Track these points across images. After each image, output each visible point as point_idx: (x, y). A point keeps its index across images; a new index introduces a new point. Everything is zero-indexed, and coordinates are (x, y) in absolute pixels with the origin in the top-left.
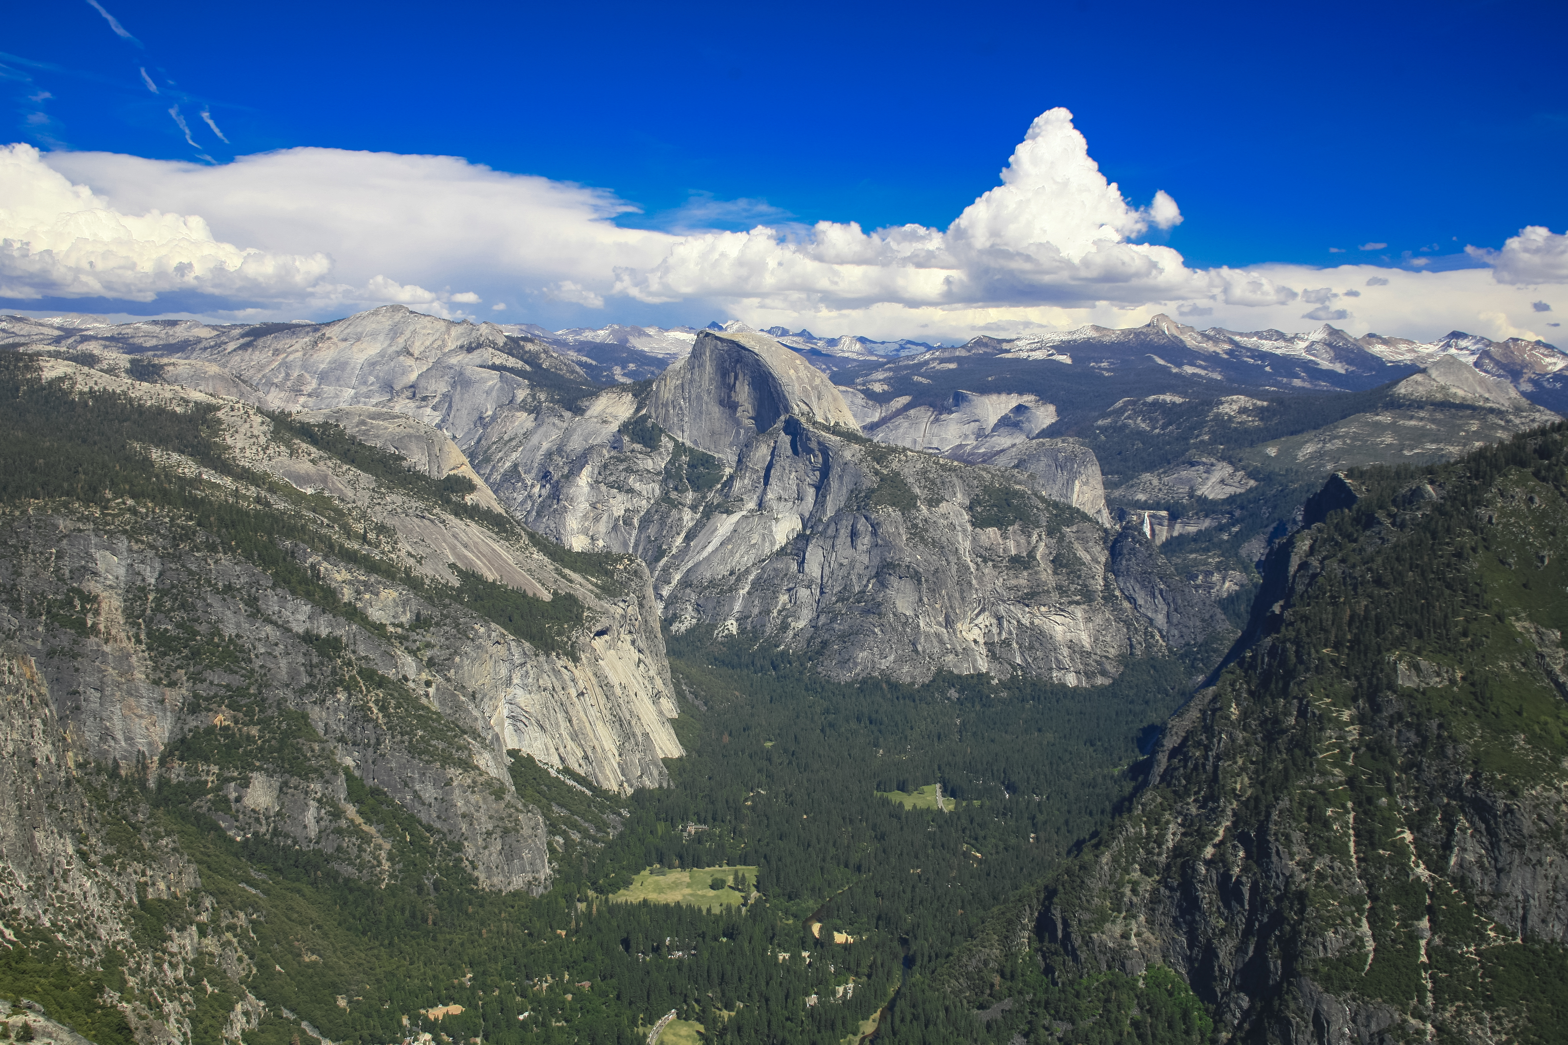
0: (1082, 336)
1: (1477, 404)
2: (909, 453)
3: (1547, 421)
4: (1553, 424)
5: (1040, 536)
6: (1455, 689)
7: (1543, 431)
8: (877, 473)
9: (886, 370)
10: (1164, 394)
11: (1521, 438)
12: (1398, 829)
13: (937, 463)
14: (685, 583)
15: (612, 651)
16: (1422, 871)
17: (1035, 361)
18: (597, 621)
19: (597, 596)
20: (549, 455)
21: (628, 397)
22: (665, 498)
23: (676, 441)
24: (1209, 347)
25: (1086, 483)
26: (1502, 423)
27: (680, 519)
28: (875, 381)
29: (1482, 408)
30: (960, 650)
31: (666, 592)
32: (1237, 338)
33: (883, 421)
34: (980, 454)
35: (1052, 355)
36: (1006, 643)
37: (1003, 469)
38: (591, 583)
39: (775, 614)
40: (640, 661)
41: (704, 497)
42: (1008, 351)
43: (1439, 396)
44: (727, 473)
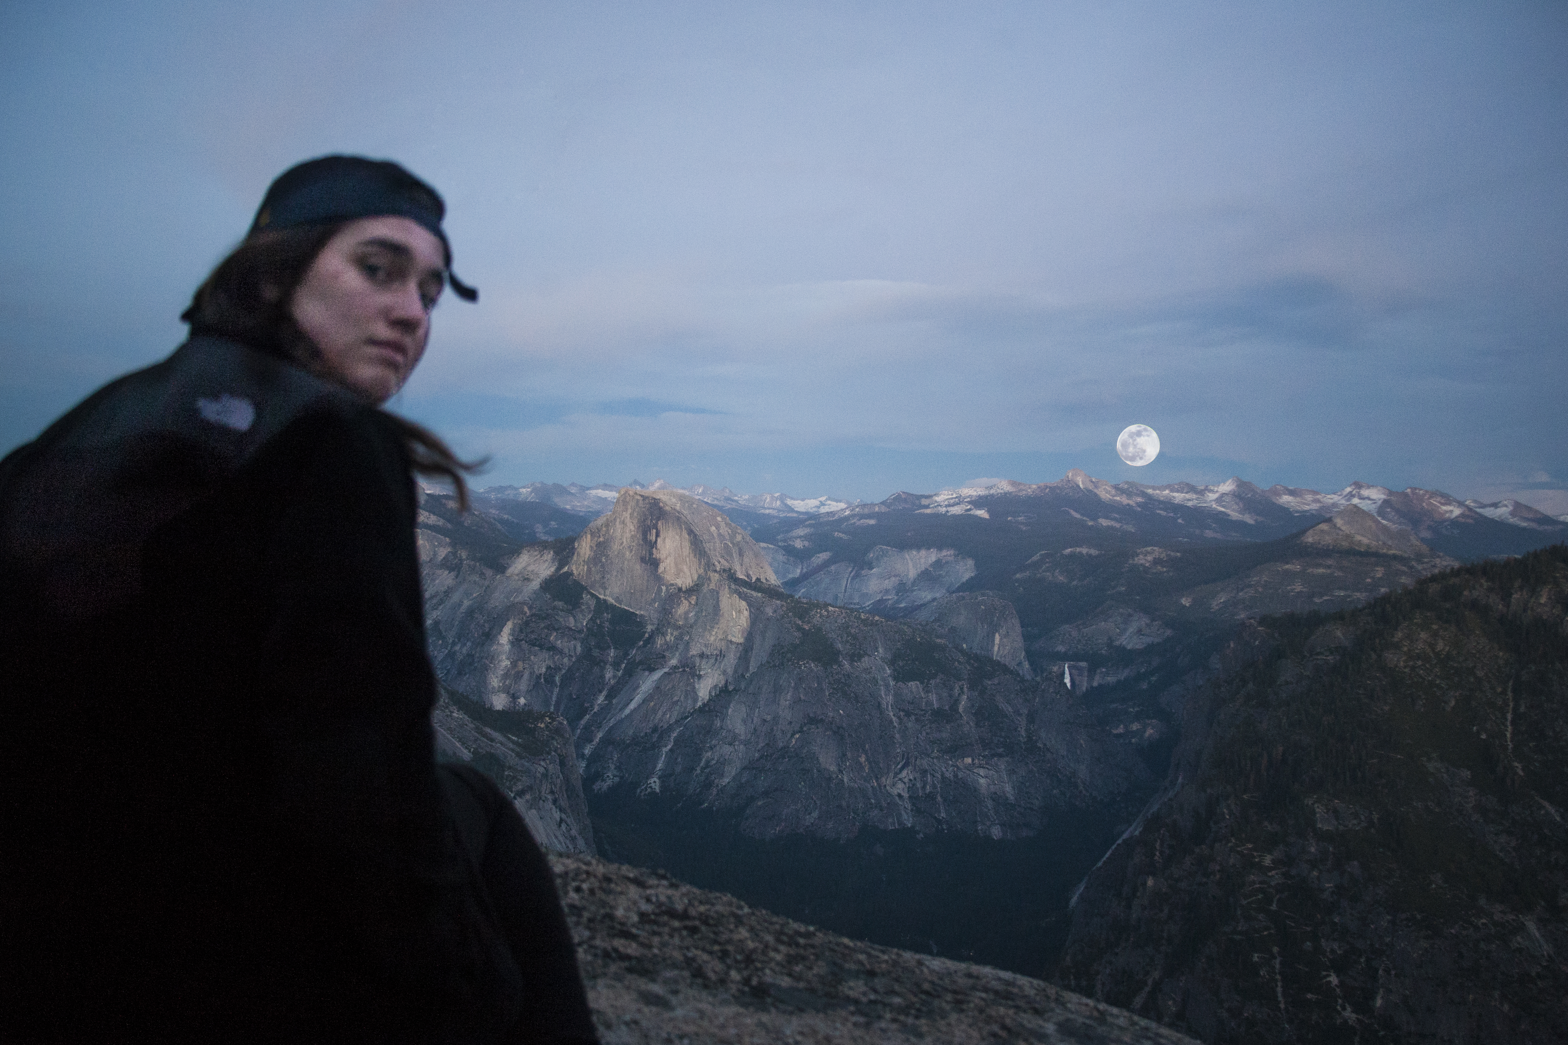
0: (999, 491)
1: (1381, 551)
2: (830, 608)
3: (1446, 567)
4: (1453, 568)
5: (962, 689)
6: (1373, 830)
7: (1442, 576)
8: (799, 628)
9: (806, 526)
10: (1081, 546)
11: (1423, 583)
12: (1324, 973)
13: (859, 618)
14: (607, 741)
15: (534, 811)
16: (1349, 1014)
17: (954, 516)
18: (518, 780)
19: (518, 755)
20: (470, 612)
21: (549, 555)
22: (587, 654)
23: (597, 598)
24: (1124, 500)
25: (1007, 635)
26: (1405, 569)
27: (602, 677)
28: (797, 538)
29: (1385, 556)
30: (884, 804)
31: (587, 751)
32: (1150, 491)
33: (804, 577)
34: (901, 608)
35: (970, 510)
36: (931, 797)
37: (924, 623)
38: (513, 742)
39: (699, 771)
40: (561, 820)
41: (626, 654)
42: (927, 507)
43: (1345, 544)
44: (649, 630)
